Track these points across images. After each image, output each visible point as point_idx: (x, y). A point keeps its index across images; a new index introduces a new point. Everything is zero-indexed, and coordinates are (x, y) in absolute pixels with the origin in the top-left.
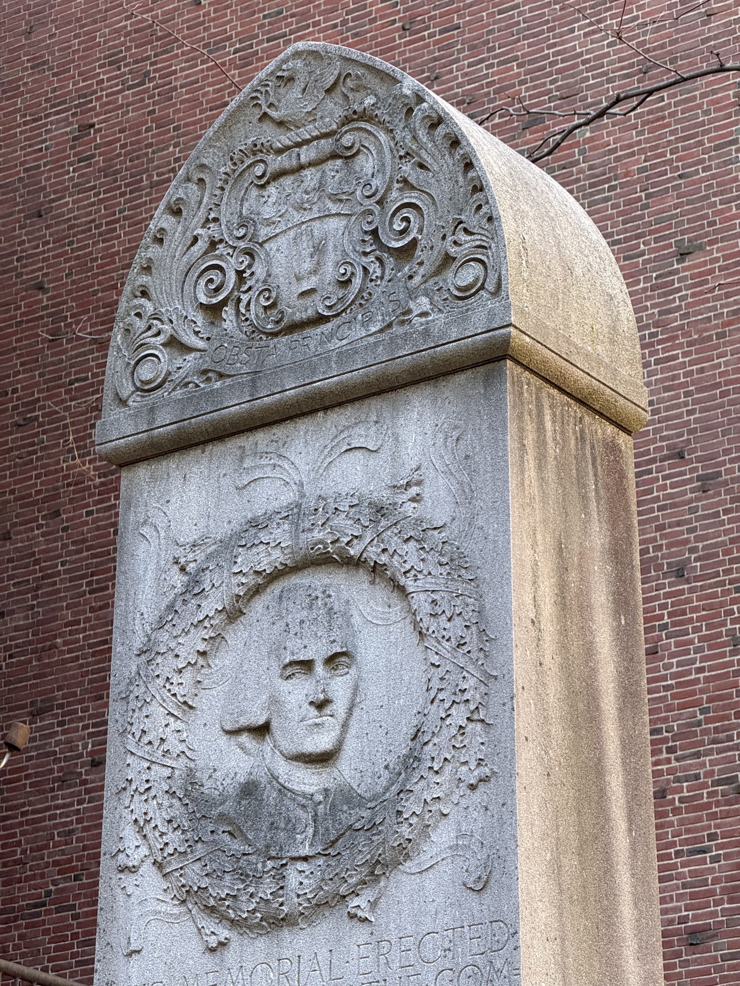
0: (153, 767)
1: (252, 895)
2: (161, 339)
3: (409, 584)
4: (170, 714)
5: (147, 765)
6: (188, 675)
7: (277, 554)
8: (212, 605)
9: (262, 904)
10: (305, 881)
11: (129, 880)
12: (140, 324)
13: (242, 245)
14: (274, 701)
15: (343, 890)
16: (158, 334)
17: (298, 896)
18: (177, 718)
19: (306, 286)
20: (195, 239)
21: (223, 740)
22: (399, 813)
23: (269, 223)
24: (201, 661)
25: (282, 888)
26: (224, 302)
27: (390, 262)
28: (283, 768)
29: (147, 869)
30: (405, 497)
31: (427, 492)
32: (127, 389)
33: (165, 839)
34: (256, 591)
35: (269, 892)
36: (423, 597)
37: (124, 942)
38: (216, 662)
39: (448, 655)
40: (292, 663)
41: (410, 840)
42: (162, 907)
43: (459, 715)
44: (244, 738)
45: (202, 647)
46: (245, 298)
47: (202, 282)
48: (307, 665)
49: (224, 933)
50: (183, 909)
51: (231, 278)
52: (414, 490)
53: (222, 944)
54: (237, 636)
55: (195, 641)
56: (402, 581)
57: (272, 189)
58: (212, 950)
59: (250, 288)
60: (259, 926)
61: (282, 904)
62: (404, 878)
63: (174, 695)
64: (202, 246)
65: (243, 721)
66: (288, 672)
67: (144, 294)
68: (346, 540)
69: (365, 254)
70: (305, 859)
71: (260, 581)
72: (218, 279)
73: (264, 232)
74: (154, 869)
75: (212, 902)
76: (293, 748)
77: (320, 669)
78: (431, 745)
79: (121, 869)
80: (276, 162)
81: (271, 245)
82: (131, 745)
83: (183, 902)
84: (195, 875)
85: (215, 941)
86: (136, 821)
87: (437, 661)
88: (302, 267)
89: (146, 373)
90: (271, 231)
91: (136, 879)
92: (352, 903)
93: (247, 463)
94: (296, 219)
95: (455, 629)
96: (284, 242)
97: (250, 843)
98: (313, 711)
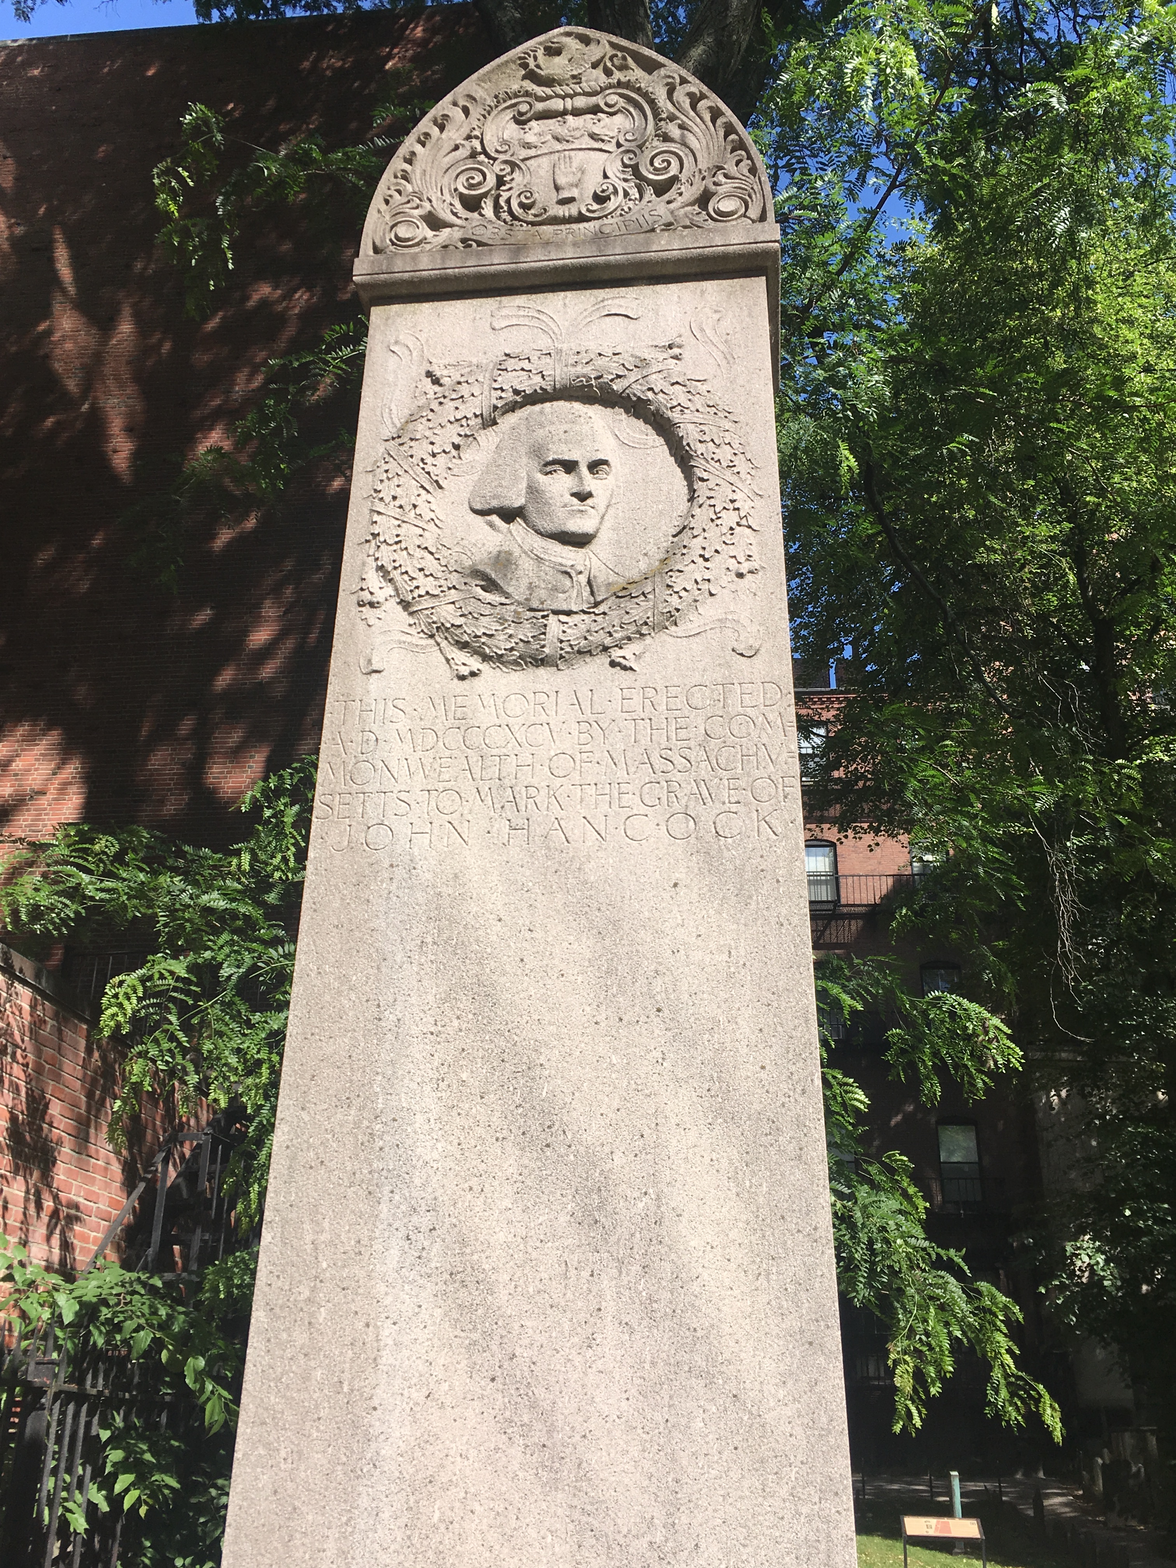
0: (404, 525)
1: (510, 636)
2: (419, 212)
3: (674, 416)
4: (422, 487)
5: (397, 523)
6: (441, 460)
7: (538, 378)
8: (470, 408)
9: (521, 644)
10: (568, 631)
11: (368, 613)
12: (399, 199)
13: (502, 157)
15: (608, 641)
16: (417, 208)
17: (561, 642)
18: (428, 492)
19: (565, 194)
20: (456, 148)
22: (669, 587)
23: (528, 146)
24: (454, 453)
25: (544, 634)
26: (485, 195)
27: (649, 192)
29: (390, 606)
30: (665, 355)
31: (686, 354)
32: (383, 242)
33: (415, 583)
34: (512, 407)
35: (530, 635)
36: (691, 427)
37: (363, 662)
38: (467, 455)
39: (717, 473)
40: (555, 462)
41: (678, 610)
42: (409, 639)
43: (729, 519)
44: (494, 518)
45: (457, 440)
46: (506, 196)
47: (462, 179)
48: (570, 467)
49: (477, 665)
50: (432, 641)
51: (491, 181)
52: (676, 351)
53: (473, 674)
54: (489, 439)
55: (452, 434)
56: (668, 414)
57: (534, 124)
58: (462, 678)
59: (510, 189)
60: (516, 663)
61: (543, 646)
62: (670, 640)
63: (428, 473)
64: (463, 153)
65: (495, 503)
66: (549, 469)
67: (405, 177)
68: (611, 377)
69: (625, 180)
70: (569, 613)
71: (518, 399)
72: (478, 178)
73: (524, 153)
74: (399, 608)
75: (466, 638)
76: (552, 527)
77: (584, 470)
78: (700, 538)
79: (361, 604)
80: (540, 106)
81: (532, 162)
82: (380, 507)
83: (432, 636)
84: (448, 614)
85: (465, 671)
86: (381, 568)
87: (705, 475)
88: (562, 181)
89: (403, 231)
90: (532, 152)
91: (377, 612)
92: (616, 653)
93: (504, 312)
94: (558, 147)
95: (724, 454)
96: (545, 161)
97: (508, 596)
98: (575, 501)
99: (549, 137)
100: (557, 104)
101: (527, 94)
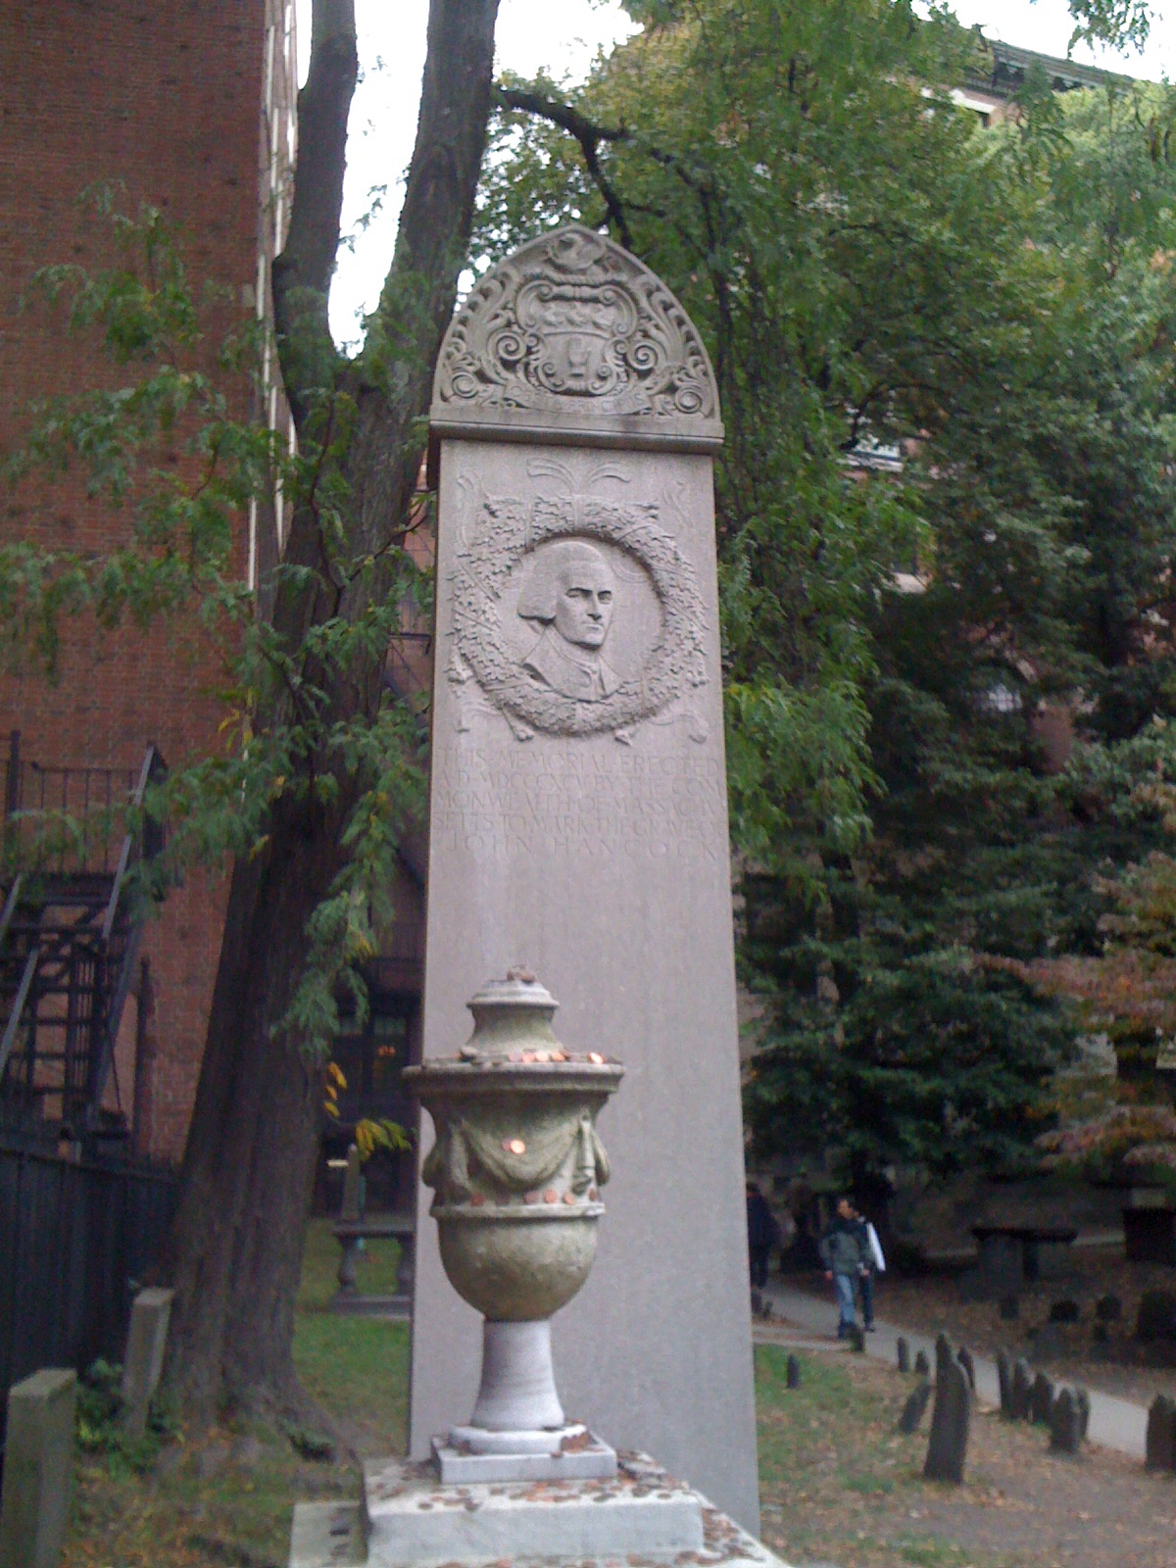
0: (477, 625)
2: (471, 369)
3: (654, 563)
4: (488, 597)
5: (473, 623)
6: (500, 577)
7: (562, 522)
8: (517, 540)
9: (559, 721)
10: (589, 714)
11: (456, 687)
12: (458, 356)
13: (531, 331)
14: (562, 608)
15: (614, 724)
16: (471, 364)
17: (585, 721)
18: (492, 601)
19: (577, 371)
20: (496, 316)
21: (519, 620)
22: (651, 690)
23: (550, 324)
24: (507, 572)
25: (574, 715)
26: (519, 360)
27: (634, 376)
28: (565, 646)
29: (471, 683)
30: (647, 515)
31: (661, 515)
32: (449, 392)
33: (488, 670)
34: (545, 540)
35: (565, 715)
36: (665, 574)
37: (455, 723)
38: (515, 573)
39: (681, 610)
40: (577, 589)
41: (657, 706)
42: (484, 709)
43: (689, 645)
44: (535, 623)
45: (510, 563)
46: (534, 364)
48: (586, 593)
49: (530, 732)
50: (500, 713)
51: (523, 351)
52: (653, 512)
53: (529, 738)
54: (530, 563)
55: (505, 559)
56: (650, 561)
57: (552, 305)
58: (522, 740)
59: (537, 359)
60: (555, 733)
61: (573, 724)
62: (652, 726)
63: (492, 587)
64: (500, 322)
65: (536, 613)
66: (572, 593)
67: (461, 336)
68: (612, 528)
69: (618, 365)
70: (589, 702)
71: (549, 535)
72: (513, 346)
73: (546, 330)
74: (477, 686)
75: (523, 713)
76: (576, 638)
77: (595, 597)
78: (670, 657)
79: (452, 680)
80: (556, 290)
81: (551, 338)
82: (459, 608)
83: (500, 709)
84: (510, 694)
85: (523, 735)
86: (463, 655)
87: (673, 611)
88: (576, 359)
89: (464, 386)
90: (552, 330)
91: (464, 688)
92: (619, 733)
93: (537, 463)
94: (570, 329)
95: (685, 596)
96: (561, 339)
97: (548, 684)
98: (591, 619)
99: (563, 319)
100: (567, 290)
101: (547, 278)
